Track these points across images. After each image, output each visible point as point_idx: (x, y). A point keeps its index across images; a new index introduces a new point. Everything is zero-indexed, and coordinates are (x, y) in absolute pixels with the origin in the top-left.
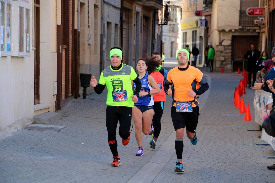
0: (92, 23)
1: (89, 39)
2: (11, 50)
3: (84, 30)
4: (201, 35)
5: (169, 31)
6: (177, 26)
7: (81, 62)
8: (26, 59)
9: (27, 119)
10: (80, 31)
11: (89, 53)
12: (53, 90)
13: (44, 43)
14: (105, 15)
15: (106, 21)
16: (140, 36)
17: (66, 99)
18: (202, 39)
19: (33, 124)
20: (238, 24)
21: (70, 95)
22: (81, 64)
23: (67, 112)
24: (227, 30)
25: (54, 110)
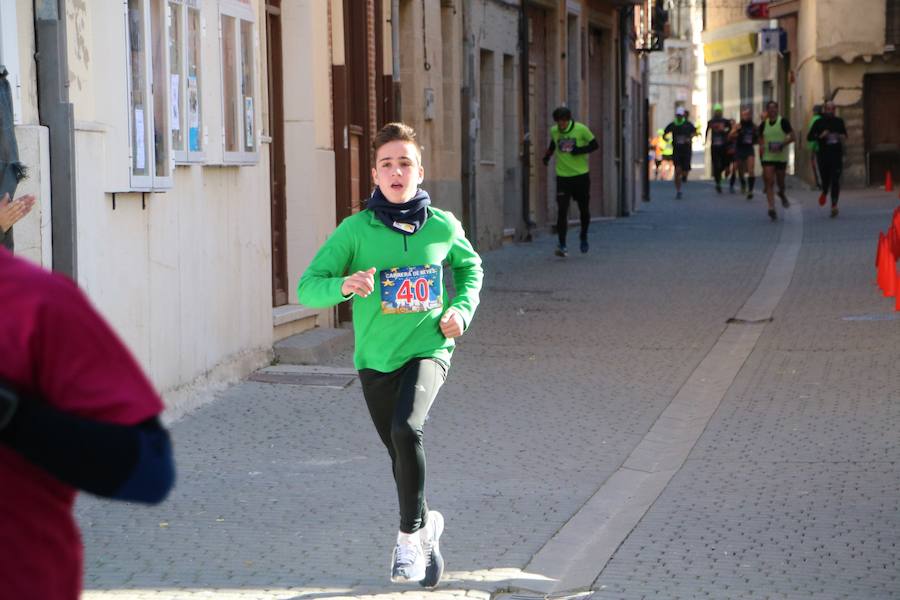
0: (434, 57)
1: (428, 104)
2: (203, 147)
3: (411, 77)
4: (769, 78)
5: (667, 69)
6: (692, 52)
8: (246, 172)
9: (254, 350)
10: (399, 80)
13: (297, 121)
14: (475, 30)
15: (476, 47)
16: (580, 88)
18: (772, 88)
19: (274, 363)
20: (882, 39)
24: (848, 57)
25: (332, 321)
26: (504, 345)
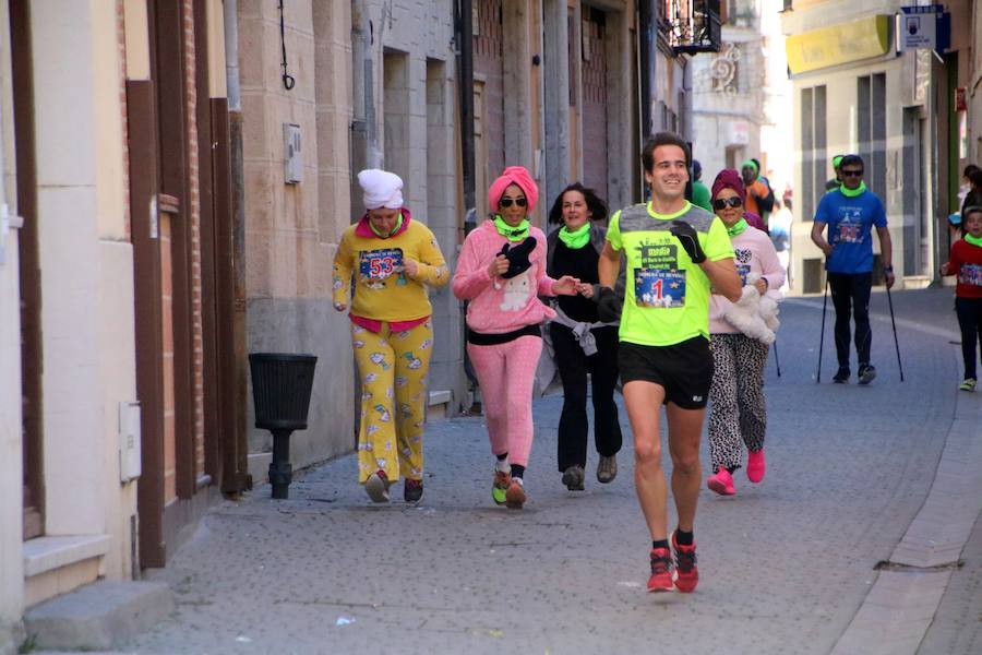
0: (301, 63)
1: (291, 155)
3: (259, 102)
4: (915, 103)
7: (250, 285)
10: (238, 107)
11: (294, 235)
12: (120, 452)
13: (61, 186)
14: (374, 13)
15: (376, 43)
16: (567, 123)
17: (183, 502)
18: (922, 121)
19: (25, 650)
21: (202, 478)
22: (253, 300)
23: (195, 575)
25: (129, 568)
26: (458, 610)
